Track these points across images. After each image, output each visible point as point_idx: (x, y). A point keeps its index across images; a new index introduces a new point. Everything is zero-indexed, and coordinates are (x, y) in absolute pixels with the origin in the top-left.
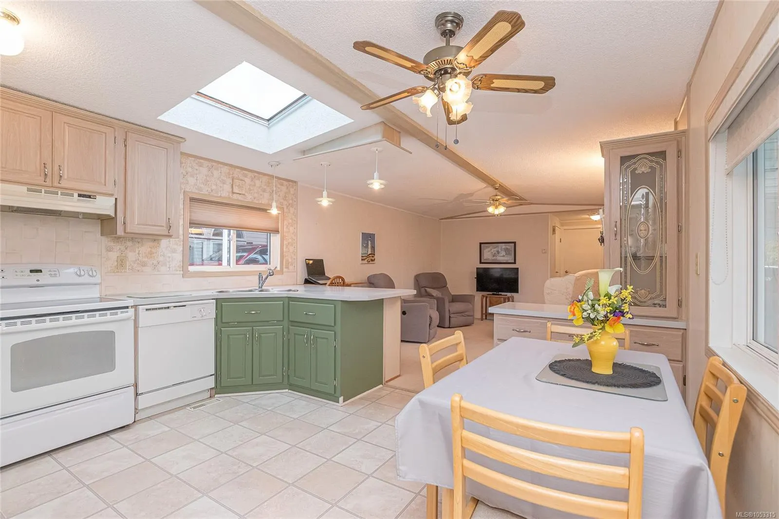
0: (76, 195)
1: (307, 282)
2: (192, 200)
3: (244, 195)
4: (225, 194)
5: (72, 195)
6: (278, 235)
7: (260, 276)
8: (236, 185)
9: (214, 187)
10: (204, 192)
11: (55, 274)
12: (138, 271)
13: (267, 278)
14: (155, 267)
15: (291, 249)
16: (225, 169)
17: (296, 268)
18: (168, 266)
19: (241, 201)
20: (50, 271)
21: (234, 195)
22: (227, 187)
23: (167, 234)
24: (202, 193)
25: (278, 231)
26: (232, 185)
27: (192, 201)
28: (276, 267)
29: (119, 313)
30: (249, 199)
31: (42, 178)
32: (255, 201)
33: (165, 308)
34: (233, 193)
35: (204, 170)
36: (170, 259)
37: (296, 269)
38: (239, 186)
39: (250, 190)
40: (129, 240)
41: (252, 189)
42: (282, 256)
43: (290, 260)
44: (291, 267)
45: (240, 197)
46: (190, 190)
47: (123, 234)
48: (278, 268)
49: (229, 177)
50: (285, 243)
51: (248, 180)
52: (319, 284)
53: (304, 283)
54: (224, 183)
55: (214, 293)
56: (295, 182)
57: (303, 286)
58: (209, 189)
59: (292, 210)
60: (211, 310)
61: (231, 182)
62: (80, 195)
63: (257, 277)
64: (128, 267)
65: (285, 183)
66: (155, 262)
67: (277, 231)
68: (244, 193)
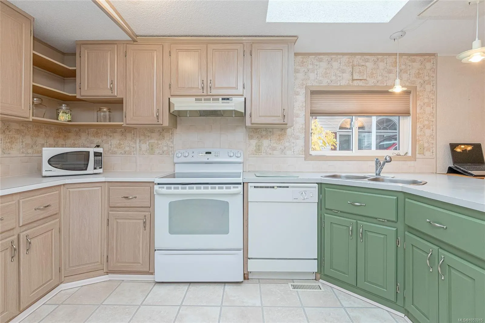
0: (220, 99)
1: (451, 171)
2: (313, 93)
3: (366, 80)
4: (343, 83)
5: (218, 100)
6: (409, 117)
7: (377, 162)
8: (356, 72)
9: (334, 78)
10: (325, 84)
11: (217, 155)
12: (270, 154)
13: (384, 164)
14: (282, 151)
15: (428, 132)
16: (345, 59)
17: (434, 154)
18: (292, 150)
19: (362, 86)
20: (215, 153)
21: (355, 82)
22: (347, 76)
23: (282, 122)
24: (322, 85)
25: (409, 113)
26: (352, 73)
27: (313, 95)
28: (407, 153)
29: (232, 187)
30: (371, 83)
31: (202, 91)
32: (379, 84)
33: (271, 187)
34: (353, 80)
35: (324, 65)
36: (294, 145)
37: (434, 156)
38: (360, 72)
39: (372, 74)
40: (264, 130)
41: (375, 72)
42: (414, 140)
43: (426, 145)
44: (428, 154)
45: (361, 83)
46: (311, 85)
47: (250, 125)
48: (410, 154)
49: (349, 66)
50: (418, 125)
51: (370, 65)
52: (471, 175)
53: (448, 173)
54: (343, 72)
55: (319, 177)
56: (434, 55)
57: (446, 175)
58: (329, 81)
59: (428, 88)
60: (313, 194)
61: (351, 70)
62: (223, 99)
63: (374, 163)
64: (263, 151)
65: (418, 58)
66: (282, 147)
67: (407, 113)
68: (365, 78)
